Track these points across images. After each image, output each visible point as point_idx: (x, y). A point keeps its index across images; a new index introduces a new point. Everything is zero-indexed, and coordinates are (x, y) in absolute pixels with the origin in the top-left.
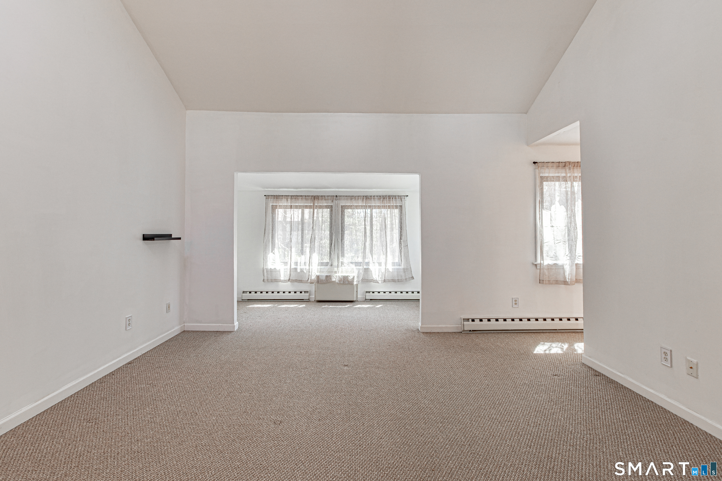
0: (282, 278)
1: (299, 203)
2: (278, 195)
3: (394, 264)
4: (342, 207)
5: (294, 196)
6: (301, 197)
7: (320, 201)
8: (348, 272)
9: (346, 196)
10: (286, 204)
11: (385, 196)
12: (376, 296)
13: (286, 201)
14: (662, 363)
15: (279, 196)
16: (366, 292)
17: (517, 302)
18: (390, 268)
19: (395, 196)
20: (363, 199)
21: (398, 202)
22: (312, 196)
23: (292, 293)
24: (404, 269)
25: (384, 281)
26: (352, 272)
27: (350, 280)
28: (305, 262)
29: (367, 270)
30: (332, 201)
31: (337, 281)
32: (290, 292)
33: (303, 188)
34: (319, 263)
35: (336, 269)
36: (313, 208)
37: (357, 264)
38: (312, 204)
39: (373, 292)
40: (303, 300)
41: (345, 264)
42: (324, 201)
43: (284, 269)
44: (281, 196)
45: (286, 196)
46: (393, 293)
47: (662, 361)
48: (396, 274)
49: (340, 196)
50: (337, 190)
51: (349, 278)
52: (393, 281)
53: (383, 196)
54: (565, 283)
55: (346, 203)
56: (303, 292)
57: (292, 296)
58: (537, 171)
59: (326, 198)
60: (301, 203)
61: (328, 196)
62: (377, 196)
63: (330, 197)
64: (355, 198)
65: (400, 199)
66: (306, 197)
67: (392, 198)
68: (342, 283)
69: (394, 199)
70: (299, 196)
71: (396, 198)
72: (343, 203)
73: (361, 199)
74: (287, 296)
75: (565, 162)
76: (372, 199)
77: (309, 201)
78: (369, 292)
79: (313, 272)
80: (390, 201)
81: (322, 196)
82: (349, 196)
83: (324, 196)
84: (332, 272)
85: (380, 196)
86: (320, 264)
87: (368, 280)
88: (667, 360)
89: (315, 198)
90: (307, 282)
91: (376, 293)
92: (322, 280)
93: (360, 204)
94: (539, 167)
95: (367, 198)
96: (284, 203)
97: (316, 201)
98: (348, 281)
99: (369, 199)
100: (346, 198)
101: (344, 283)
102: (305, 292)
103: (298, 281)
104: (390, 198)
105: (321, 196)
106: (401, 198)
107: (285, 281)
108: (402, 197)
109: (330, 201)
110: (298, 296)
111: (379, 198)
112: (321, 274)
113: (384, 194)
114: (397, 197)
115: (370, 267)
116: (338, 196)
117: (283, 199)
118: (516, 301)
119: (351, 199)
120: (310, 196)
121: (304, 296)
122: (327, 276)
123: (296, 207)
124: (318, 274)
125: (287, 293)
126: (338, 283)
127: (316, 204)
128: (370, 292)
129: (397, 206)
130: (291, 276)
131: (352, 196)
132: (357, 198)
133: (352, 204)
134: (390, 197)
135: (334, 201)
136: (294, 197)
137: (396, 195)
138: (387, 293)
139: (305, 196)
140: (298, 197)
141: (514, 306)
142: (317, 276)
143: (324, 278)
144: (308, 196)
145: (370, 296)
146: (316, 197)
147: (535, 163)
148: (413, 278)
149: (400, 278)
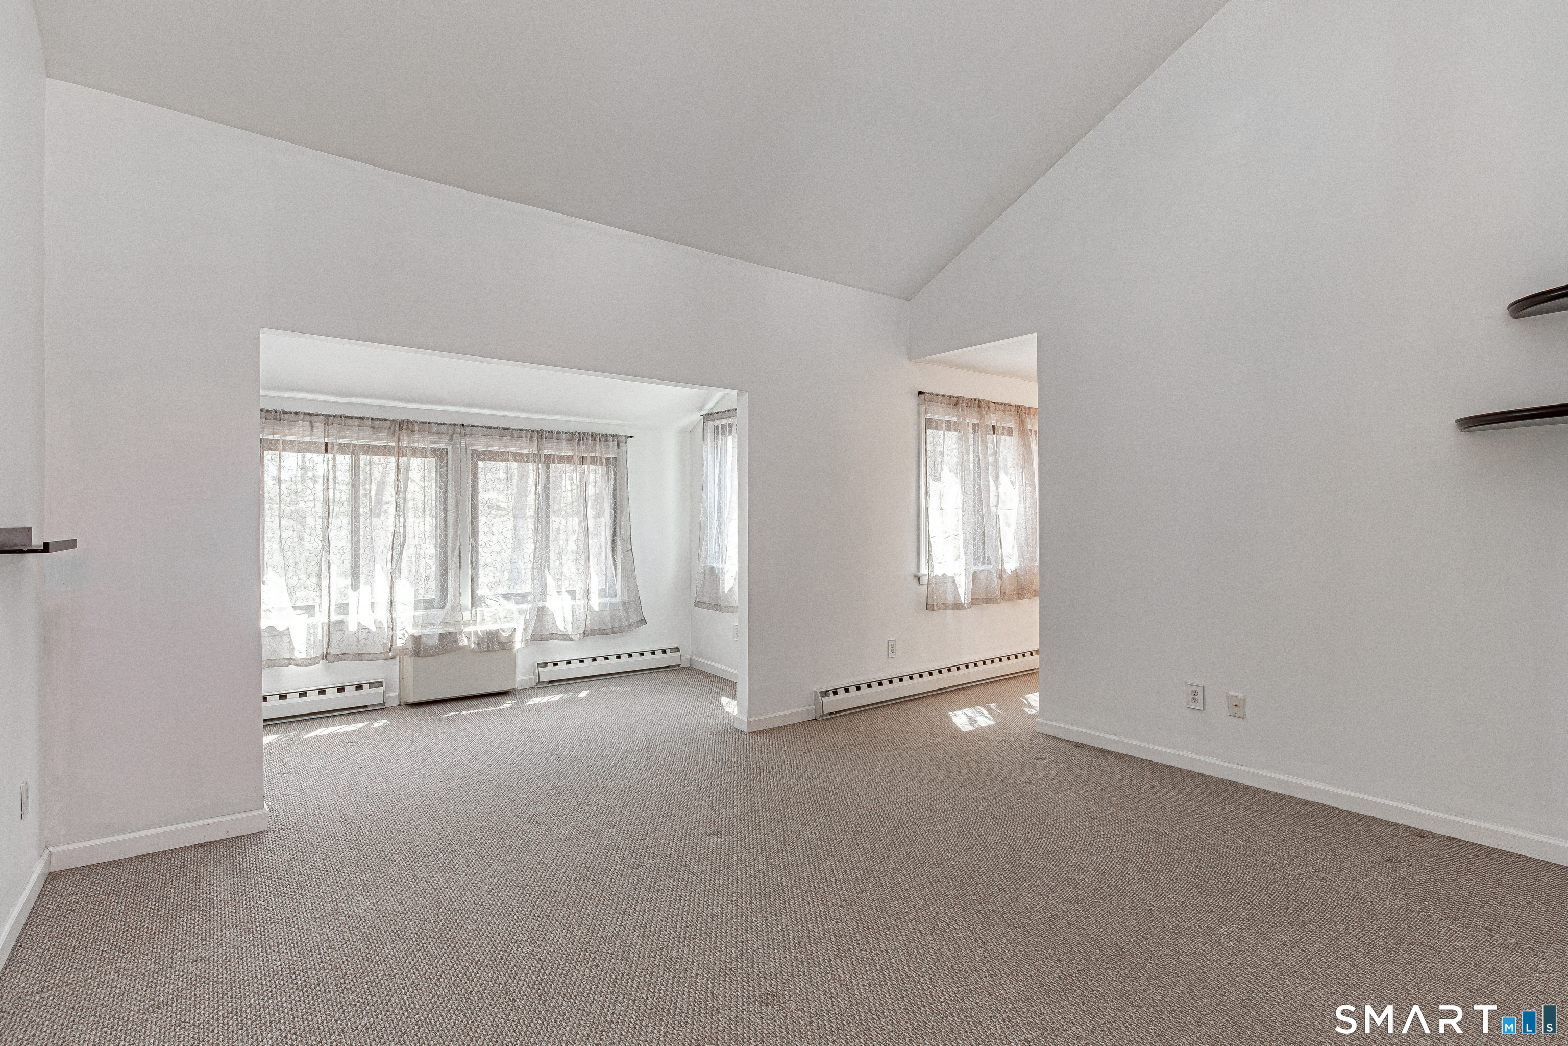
0: (300, 653)
1: (351, 438)
2: (279, 408)
3: (603, 593)
4: (473, 453)
5: (335, 416)
6: (357, 422)
7: (416, 435)
8: (498, 620)
9: (490, 428)
10: (308, 439)
11: (585, 434)
12: (563, 671)
13: (309, 429)
14: (1189, 707)
15: (285, 413)
16: (538, 664)
17: (894, 648)
18: (595, 602)
19: (606, 435)
20: (531, 437)
21: (611, 449)
22: (393, 420)
23: (332, 694)
24: (624, 603)
25: (585, 634)
26: (509, 619)
27: (503, 640)
28: (373, 604)
29: (541, 612)
30: (451, 439)
31: (473, 646)
32: (322, 692)
33: (366, 397)
34: (417, 602)
35: (467, 616)
36: (396, 454)
37: (521, 598)
38: (392, 444)
39: (556, 664)
40: (366, 707)
41: (488, 601)
42: (427, 437)
43: (308, 625)
44: (291, 413)
45: (310, 414)
46: (600, 661)
47: (1188, 704)
48: (608, 615)
49: (472, 426)
50: (463, 409)
51: (504, 634)
52: (602, 632)
53: (580, 433)
54: (957, 606)
55: (488, 446)
56: (366, 687)
57: (332, 700)
58: (923, 408)
59: (435, 428)
60: (358, 438)
61: (438, 424)
62: (566, 433)
63: (444, 428)
64: (513, 434)
65: (615, 444)
66: (374, 423)
67: (600, 440)
68: (485, 647)
69: (603, 442)
70: (352, 418)
71: (606, 441)
72: (480, 444)
73: (527, 437)
74: (314, 702)
75: (958, 398)
76: (554, 440)
77: (384, 435)
78: (546, 665)
79: (398, 628)
80: (595, 445)
81: (424, 423)
82: (495, 428)
83: (429, 423)
84: (455, 623)
85: (572, 433)
86: (422, 605)
87: (543, 635)
88: (1196, 701)
89: (402, 426)
90: (376, 657)
91: (562, 666)
92: (431, 647)
93: (525, 451)
94: (926, 401)
95: (541, 435)
96: (299, 433)
97: (404, 436)
98: (501, 643)
99: (546, 438)
100: (488, 431)
101: (490, 649)
102: (371, 685)
103: (351, 656)
104: (595, 440)
105: (420, 423)
106: (618, 440)
107: (310, 662)
108: (620, 439)
109: (445, 438)
110: (351, 698)
111: (570, 438)
112: (425, 631)
113: (582, 429)
114: (610, 438)
115: (547, 604)
116: (467, 426)
117: (300, 422)
118: (892, 645)
119: (501, 436)
120: (386, 420)
121: (368, 696)
122: (442, 635)
123: (343, 449)
124: (412, 631)
125: (313, 696)
126: (473, 651)
127: (405, 444)
128: (547, 663)
129: (610, 458)
130: (332, 645)
131: (504, 429)
132: (516, 433)
133: (502, 450)
134: (595, 438)
135: (457, 438)
136: (337, 420)
137: (609, 432)
138: (588, 662)
139: (372, 419)
140: (349, 420)
141: (891, 655)
142: (413, 637)
143: (436, 641)
144: (381, 420)
145: (548, 674)
146: (405, 424)
147: (920, 393)
148: (643, 621)
149: (617, 624)
